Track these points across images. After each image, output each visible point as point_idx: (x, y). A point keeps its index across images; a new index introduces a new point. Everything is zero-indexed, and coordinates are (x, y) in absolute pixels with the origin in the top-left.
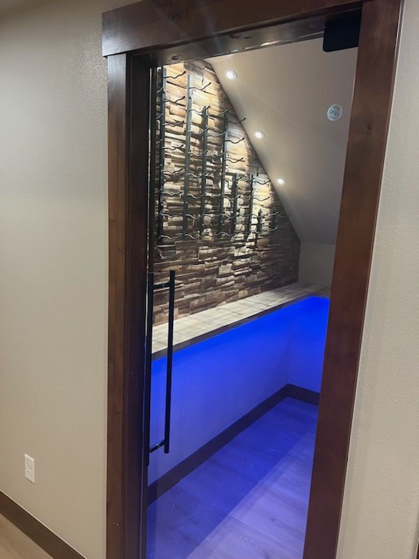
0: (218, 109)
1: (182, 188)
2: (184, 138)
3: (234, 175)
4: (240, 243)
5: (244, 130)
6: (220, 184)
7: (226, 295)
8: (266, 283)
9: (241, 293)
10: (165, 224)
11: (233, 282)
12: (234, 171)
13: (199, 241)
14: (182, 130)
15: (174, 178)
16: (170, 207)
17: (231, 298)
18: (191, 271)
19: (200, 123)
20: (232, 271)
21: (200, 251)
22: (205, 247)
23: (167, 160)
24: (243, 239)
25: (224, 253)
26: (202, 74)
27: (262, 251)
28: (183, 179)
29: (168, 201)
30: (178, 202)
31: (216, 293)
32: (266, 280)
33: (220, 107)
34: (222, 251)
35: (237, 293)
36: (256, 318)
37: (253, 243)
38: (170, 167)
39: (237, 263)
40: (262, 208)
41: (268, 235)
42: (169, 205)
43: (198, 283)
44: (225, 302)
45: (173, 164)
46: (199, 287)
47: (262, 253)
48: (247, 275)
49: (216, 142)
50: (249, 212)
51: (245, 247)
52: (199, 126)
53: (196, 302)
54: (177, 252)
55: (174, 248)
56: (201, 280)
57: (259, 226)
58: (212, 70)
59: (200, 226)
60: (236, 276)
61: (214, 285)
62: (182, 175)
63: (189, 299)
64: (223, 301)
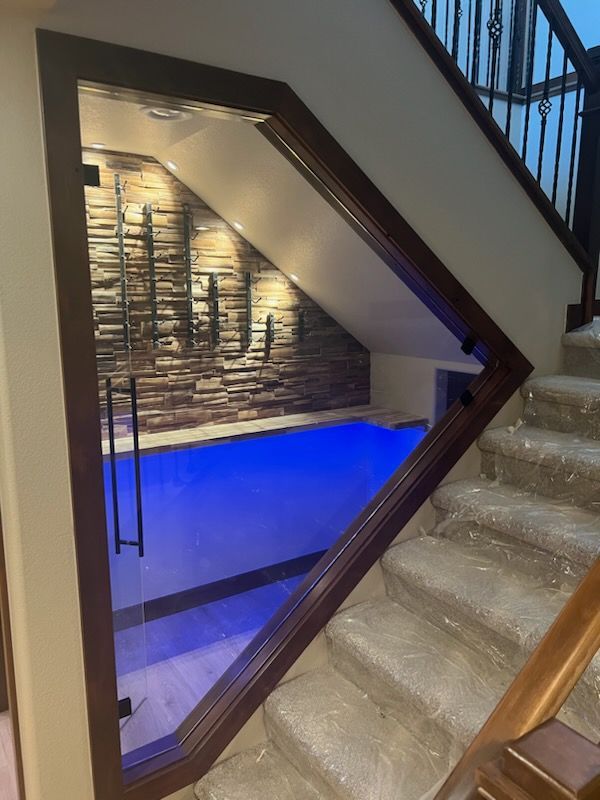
0: (172, 203)
1: (117, 294)
2: (116, 240)
3: (211, 276)
4: (233, 354)
5: (224, 220)
6: (185, 286)
7: (213, 414)
8: (296, 403)
9: (244, 414)
10: (97, 333)
11: (227, 399)
12: (210, 270)
13: (154, 352)
14: (113, 232)
15: (107, 284)
16: (100, 315)
17: (225, 419)
18: (144, 385)
19: (140, 222)
20: (223, 386)
21: (157, 363)
22: (166, 358)
23: (92, 266)
24: (239, 348)
25: (203, 365)
26: (140, 170)
27: (281, 363)
28: (119, 284)
29: (97, 309)
30: (116, 309)
31: (195, 412)
32: (298, 399)
33: (175, 201)
34: (200, 362)
35: (236, 413)
37: (261, 354)
38: (98, 274)
39: (231, 377)
40: (272, 310)
41: (292, 343)
42: (98, 312)
43: (160, 399)
44: (212, 423)
45: (100, 270)
46: (161, 403)
47: (282, 365)
48: (255, 392)
49: (178, 240)
51: (245, 359)
52: (140, 225)
53: (157, 421)
54: (119, 363)
55: (113, 359)
56: (163, 396)
57: (270, 332)
58: (157, 162)
59: (154, 335)
60: (230, 393)
61: (189, 401)
62: (117, 280)
63: (144, 416)
64: (209, 420)
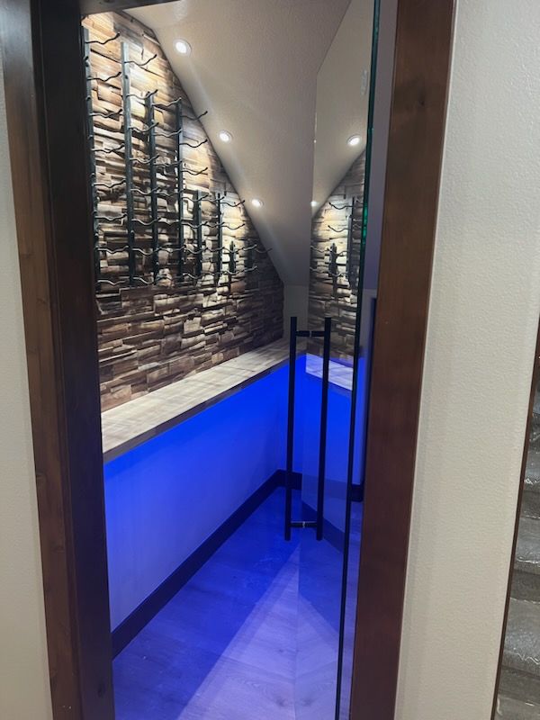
0: (167, 97)
1: (123, 211)
2: (121, 136)
3: (195, 193)
4: (210, 289)
5: (204, 130)
6: (177, 206)
7: (196, 361)
8: (245, 341)
9: (215, 358)
10: (103, 264)
11: (204, 343)
12: (194, 188)
13: (154, 288)
14: (118, 124)
15: (112, 196)
16: (108, 239)
17: (203, 365)
18: (146, 330)
19: (143, 116)
20: (202, 328)
21: (157, 302)
22: (162, 296)
23: (99, 169)
24: (212, 282)
25: (189, 303)
26: (141, 44)
27: (238, 298)
28: (125, 196)
29: (105, 230)
30: (120, 231)
31: (182, 360)
32: (245, 338)
33: (169, 95)
34: (186, 300)
35: (210, 358)
36: (239, 390)
37: (226, 289)
38: (105, 180)
39: (208, 316)
40: (233, 239)
41: (244, 277)
42: (107, 234)
43: (157, 347)
44: (194, 371)
45: (108, 175)
46: (158, 353)
47: (238, 301)
48: (221, 332)
49: (168, 145)
50: (218, 245)
51: (216, 294)
52: (142, 120)
53: (155, 374)
54: (124, 304)
55: (118, 299)
56: (160, 343)
57: (232, 264)
58: (155, 38)
59: (154, 265)
60: (207, 334)
61: (177, 348)
62: (122, 191)
63: (146, 371)
64: (192, 369)
